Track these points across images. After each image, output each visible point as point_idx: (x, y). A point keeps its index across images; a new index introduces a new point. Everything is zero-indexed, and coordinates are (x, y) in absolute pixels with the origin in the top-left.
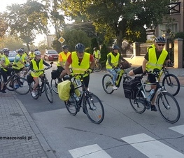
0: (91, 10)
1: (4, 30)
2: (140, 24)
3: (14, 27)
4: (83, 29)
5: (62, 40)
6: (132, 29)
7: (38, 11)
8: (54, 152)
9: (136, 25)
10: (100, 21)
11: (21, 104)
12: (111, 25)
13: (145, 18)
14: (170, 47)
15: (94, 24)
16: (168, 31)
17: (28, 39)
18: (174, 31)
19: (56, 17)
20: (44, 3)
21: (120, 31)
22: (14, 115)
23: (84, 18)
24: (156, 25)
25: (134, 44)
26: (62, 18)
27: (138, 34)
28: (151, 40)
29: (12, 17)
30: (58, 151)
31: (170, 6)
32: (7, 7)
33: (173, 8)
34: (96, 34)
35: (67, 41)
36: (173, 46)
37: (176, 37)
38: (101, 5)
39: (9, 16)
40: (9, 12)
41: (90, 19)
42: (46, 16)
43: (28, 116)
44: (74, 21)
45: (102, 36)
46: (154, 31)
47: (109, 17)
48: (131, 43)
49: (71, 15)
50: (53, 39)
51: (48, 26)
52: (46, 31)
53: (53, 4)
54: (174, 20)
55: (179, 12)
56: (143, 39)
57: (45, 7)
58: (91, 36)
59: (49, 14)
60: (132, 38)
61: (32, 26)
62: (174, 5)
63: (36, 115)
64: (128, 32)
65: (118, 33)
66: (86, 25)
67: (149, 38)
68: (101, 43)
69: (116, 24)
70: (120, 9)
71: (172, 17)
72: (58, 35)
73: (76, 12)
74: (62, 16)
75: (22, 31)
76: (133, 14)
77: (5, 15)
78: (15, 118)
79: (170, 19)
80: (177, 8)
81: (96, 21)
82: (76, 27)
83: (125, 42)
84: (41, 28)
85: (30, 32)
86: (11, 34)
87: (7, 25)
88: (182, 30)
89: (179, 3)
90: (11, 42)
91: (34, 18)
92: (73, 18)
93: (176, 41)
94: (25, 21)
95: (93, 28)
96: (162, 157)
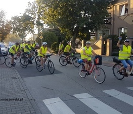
0: (59, 20)
1: (10, 31)
3: (15, 29)
4: (53, 32)
5: (41, 37)
6: (82, 32)
7: (29, 21)
8: (34, 100)
9: (85, 30)
10: (63, 27)
11: (17, 72)
12: (70, 30)
13: (90, 26)
14: (104, 43)
15: (60, 29)
16: (104, 34)
17: (23, 36)
18: (107, 34)
19: (39, 24)
20: (33, 16)
21: (75, 33)
22: (13, 78)
23: (55, 25)
24: (96, 30)
25: (83, 41)
27: (85, 35)
28: (93, 39)
29: (14, 23)
30: (37, 100)
31: (105, 19)
32: (12, 18)
33: (107, 21)
34: (61, 34)
35: (44, 38)
36: (106, 43)
37: (108, 38)
38: (65, 18)
39: (12, 23)
40: (13, 20)
42: (33, 24)
43: (21, 79)
44: (49, 27)
45: (64, 35)
46: (95, 34)
47: (69, 25)
48: (81, 40)
49: (47, 23)
50: (37, 36)
51: (34, 29)
52: (33, 32)
53: (37, 17)
55: (110, 23)
56: (88, 38)
57: (33, 18)
58: (58, 36)
59: (35, 23)
60: (82, 38)
61: (25, 29)
62: (107, 19)
63: (25, 79)
64: (80, 33)
65: (73, 34)
66: (56, 30)
67: (92, 37)
68: (63, 40)
69: (73, 29)
70: (75, 21)
71: (106, 26)
72: (39, 34)
73: (50, 21)
74: (42, 24)
75: (19, 31)
76: (83, 23)
77: (10, 22)
78: (13, 80)
80: (109, 21)
81: (61, 27)
82: (49, 30)
83: (78, 40)
84: (30, 30)
85: (24, 32)
86: (14, 33)
87: (11, 28)
88: (112, 34)
89: (111, 18)
90: (13, 37)
91: (27, 24)
92: (48, 25)
93: (108, 40)
94: (21, 26)
95: (60, 31)
96: (97, 107)
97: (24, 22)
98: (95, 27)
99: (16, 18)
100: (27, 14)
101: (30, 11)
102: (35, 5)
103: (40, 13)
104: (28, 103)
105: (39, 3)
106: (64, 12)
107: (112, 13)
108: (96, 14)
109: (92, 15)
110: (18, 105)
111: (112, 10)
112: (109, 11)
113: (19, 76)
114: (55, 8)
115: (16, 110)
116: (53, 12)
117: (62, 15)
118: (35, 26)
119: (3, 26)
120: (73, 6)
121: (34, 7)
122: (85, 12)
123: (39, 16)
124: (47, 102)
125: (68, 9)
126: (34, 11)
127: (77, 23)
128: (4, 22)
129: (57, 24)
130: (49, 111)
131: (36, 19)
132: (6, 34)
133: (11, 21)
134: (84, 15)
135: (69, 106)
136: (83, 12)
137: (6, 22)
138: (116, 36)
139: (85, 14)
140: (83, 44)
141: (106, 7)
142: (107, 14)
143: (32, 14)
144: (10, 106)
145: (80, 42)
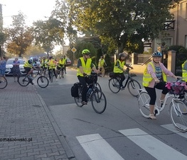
0: (98, 26)
1: (31, 41)
3: (38, 39)
4: (91, 42)
5: (74, 50)
6: (132, 41)
7: (57, 27)
8: (65, 137)
9: (135, 39)
10: (105, 34)
11: (41, 98)
12: (114, 38)
13: (144, 33)
14: (164, 58)
15: (100, 37)
16: (163, 44)
17: (48, 48)
18: (168, 44)
19: (71, 31)
20: (62, 21)
21: (122, 43)
22: (36, 106)
23: (93, 32)
24: (153, 39)
25: (133, 54)
26: (75, 32)
27: (136, 46)
28: (148, 51)
29: (37, 31)
30: (68, 136)
31: (166, 23)
33: (168, 25)
34: (101, 46)
35: (78, 51)
36: (167, 57)
37: (170, 49)
38: (107, 22)
39: (34, 30)
40: (35, 27)
41: (98, 33)
42: (63, 31)
43: (46, 108)
44: (84, 35)
45: (106, 47)
46: (150, 44)
47: (113, 32)
48: (130, 53)
49: (82, 30)
50: (68, 49)
51: (64, 38)
52: (62, 42)
53: (68, 22)
54: (168, 34)
55: (173, 28)
56: (141, 50)
57: (63, 24)
58: (97, 48)
59: (65, 30)
60: (132, 50)
61: (51, 38)
62: (169, 23)
63: (52, 107)
64: (128, 44)
65: (119, 45)
66: (94, 39)
67: (146, 49)
68: (105, 53)
69: (118, 37)
70: (122, 26)
71: (167, 32)
72: (71, 46)
73: (86, 27)
75: (44, 42)
76: (133, 29)
77: (32, 30)
78: (36, 109)
79: (166, 34)
80: (172, 25)
81: (102, 35)
82: (85, 40)
83: (125, 53)
84: (59, 40)
85: (50, 43)
86: (36, 44)
87: (33, 37)
88: (175, 44)
89: (173, 22)
90: (35, 50)
91: (54, 32)
92: (84, 33)
93: (170, 53)
94: (46, 34)
95: (100, 41)
96: (154, 149)
97: (51, 28)
98: (152, 34)
99: (39, 24)
100: (55, 17)
101: (58, 14)
102: (66, 4)
103: (72, 16)
104: (56, 141)
105: (71, 2)
106: (107, 14)
107: (176, 14)
108: (152, 15)
109: (147, 17)
110: (42, 143)
111: (176, 9)
112: (171, 11)
113: (44, 103)
114: (94, 8)
116: (91, 14)
117: (103, 18)
119: (21, 35)
120: (118, 4)
121: (64, 8)
122: (137, 12)
123: (71, 20)
124: (82, 139)
125: (111, 9)
126: (64, 14)
127: (125, 29)
128: (22, 28)
129: (96, 31)
130: (85, 152)
131: (67, 25)
132: (26, 46)
133: (33, 28)
134: (135, 18)
135: (113, 147)
136: (133, 14)
137: (25, 29)
138: (181, 47)
139: (136, 15)
140: (133, 60)
141: (167, 5)
142: (169, 15)
143: (61, 17)
145: (128, 56)
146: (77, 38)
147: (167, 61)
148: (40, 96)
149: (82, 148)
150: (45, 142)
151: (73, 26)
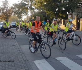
0: (45, 6)
1: (11, 14)
2: (65, 12)
3: (15, 13)
4: (41, 14)
5: (33, 18)
6: (62, 14)
7: (25, 7)
8: (28, 61)
10: (48, 10)
12: (53, 12)
13: (68, 9)
16: (78, 15)
17: (20, 17)
18: (80, 15)
19: (31, 9)
21: (57, 15)
22: (14, 46)
23: (42, 9)
24: (72, 12)
25: (62, 20)
27: (64, 16)
29: (15, 9)
30: (29, 61)
31: (79, 4)
32: (13, 5)
34: (47, 16)
35: (35, 18)
36: (79, 21)
38: (49, 4)
40: (14, 7)
41: (45, 9)
43: (19, 46)
44: (38, 10)
46: (71, 15)
47: (52, 9)
49: (37, 8)
50: (30, 17)
51: (28, 12)
52: (27, 14)
53: (30, 4)
54: (80, 10)
56: (66, 18)
57: (27, 5)
58: (45, 17)
59: (29, 8)
60: (62, 18)
61: (22, 12)
63: (22, 46)
64: (60, 15)
66: (43, 12)
67: (69, 17)
69: (55, 12)
70: (57, 6)
72: (32, 16)
73: (39, 7)
74: (33, 8)
75: (18, 14)
76: (62, 7)
77: (12, 8)
78: (14, 47)
79: (79, 10)
81: (47, 10)
82: (38, 13)
83: (59, 19)
84: (25, 13)
85: (21, 15)
86: (14, 15)
87: (13, 12)
90: (14, 18)
91: (23, 9)
92: (38, 9)
93: (81, 19)
94: (19, 10)
95: (46, 13)
96: (73, 67)
97: (21, 7)
98: (72, 10)
99: (16, 5)
100: (23, 2)
103: (32, 1)
104: (24, 63)
109: (69, 1)
113: (18, 44)
115: (15, 67)
117: (47, 2)
118: (29, 10)
119: (7, 11)
123: (31, 3)
127: (58, 7)
128: (7, 7)
130: (38, 69)
131: (30, 5)
132: (9, 16)
133: (12, 7)
134: (64, 2)
135: (52, 66)
137: (9, 7)
140: (62, 23)
143: (27, 2)
144: (11, 65)
145: (60, 21)
146: (34, 12)
147: (80, 23)
148: (16, 41)
149: (37, 66)
150: (18, 63)
151: (32, 6)
